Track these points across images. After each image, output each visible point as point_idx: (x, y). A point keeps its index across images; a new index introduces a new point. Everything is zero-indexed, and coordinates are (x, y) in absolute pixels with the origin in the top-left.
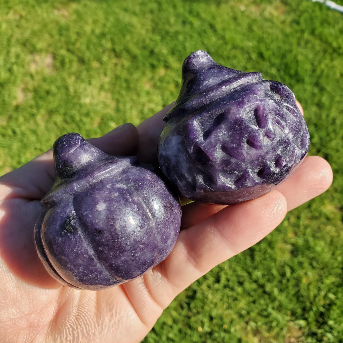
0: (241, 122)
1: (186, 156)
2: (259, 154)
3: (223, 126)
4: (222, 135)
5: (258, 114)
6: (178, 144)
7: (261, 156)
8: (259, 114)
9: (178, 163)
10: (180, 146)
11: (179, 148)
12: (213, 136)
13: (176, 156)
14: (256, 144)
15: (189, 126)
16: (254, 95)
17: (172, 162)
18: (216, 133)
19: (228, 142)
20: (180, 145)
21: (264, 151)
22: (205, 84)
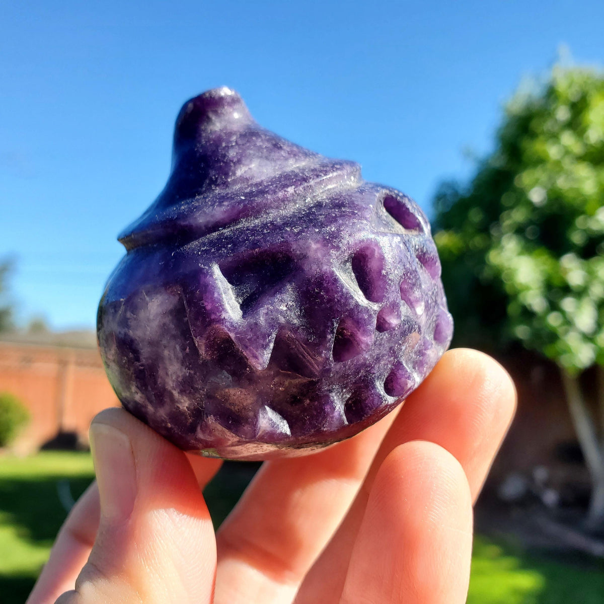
0: (333, 284)
1: (183, 349)
2: (362, 361)
3: (289, 287)
4: (285, 308)
5: (367, 266)
6: (164, 314)
7: (365, 365)
8: (369, 266)
9: (157, 359)
10: (167, 320)
11: (164, 324)
12: (262, 311)
13: (153, 343)
14: (361, 337)
15: (202, 276)
16: (362, 221)
17: (141, 357)
18: (272, 304)
19: (298, 328)
20: (170, 317)
21: (374, 355)
22: (239, 173)
